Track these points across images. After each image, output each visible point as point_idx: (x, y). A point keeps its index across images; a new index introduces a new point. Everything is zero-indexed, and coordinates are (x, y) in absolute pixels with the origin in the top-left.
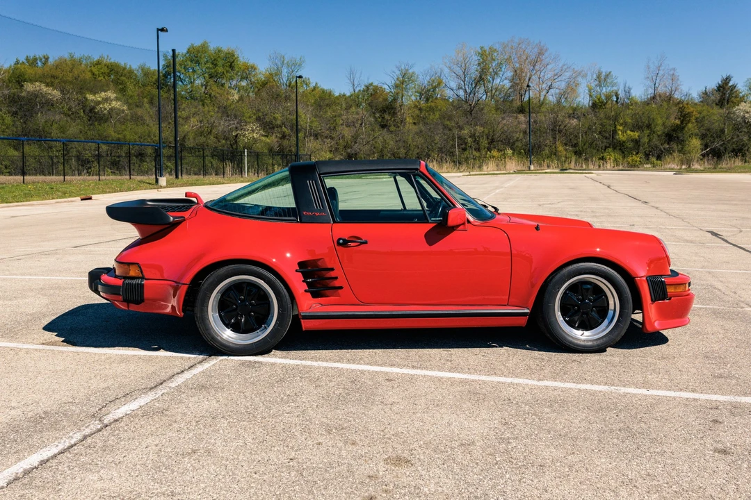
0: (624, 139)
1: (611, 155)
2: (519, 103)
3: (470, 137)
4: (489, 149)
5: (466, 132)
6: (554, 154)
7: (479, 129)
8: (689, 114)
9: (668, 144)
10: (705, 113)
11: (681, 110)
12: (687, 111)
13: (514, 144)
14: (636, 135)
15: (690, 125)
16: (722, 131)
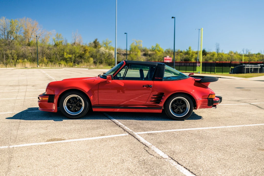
0: (67, 57)
1: (63, 63)
2: (28, 42)
3: (10, 54)
4: (18, 59)
5: (8, 52)
6: (42, 62)
7: (13, 51)
8: (87, 50)
9: (81, 59)
10: (91, 50)
11: (84, 48)
12: (86, 49)
13: (27, 57)
14: (71, 56)
15: (87, 54)
16: (97, 56)
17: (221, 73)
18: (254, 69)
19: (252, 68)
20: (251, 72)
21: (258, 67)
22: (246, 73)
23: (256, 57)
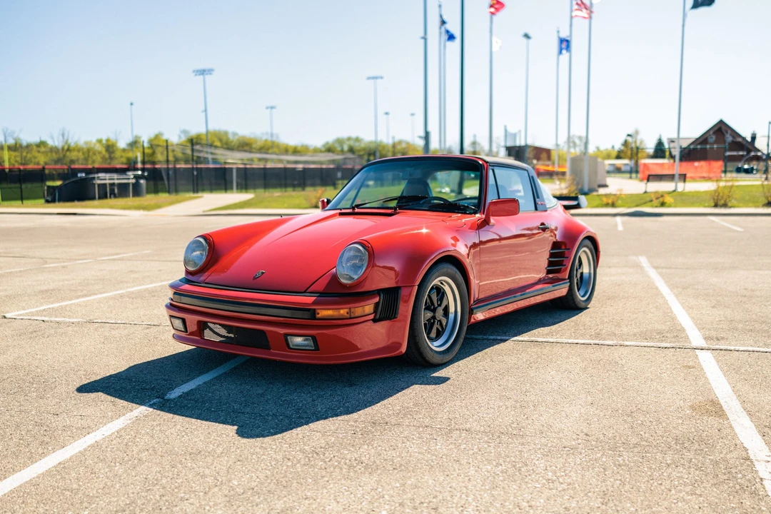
17: (20, 202)
18: (120, 185)
19: (113, 184)
20: (112, 196)
21: (129, 179)
22: (100, 198)
23: (39, 152)
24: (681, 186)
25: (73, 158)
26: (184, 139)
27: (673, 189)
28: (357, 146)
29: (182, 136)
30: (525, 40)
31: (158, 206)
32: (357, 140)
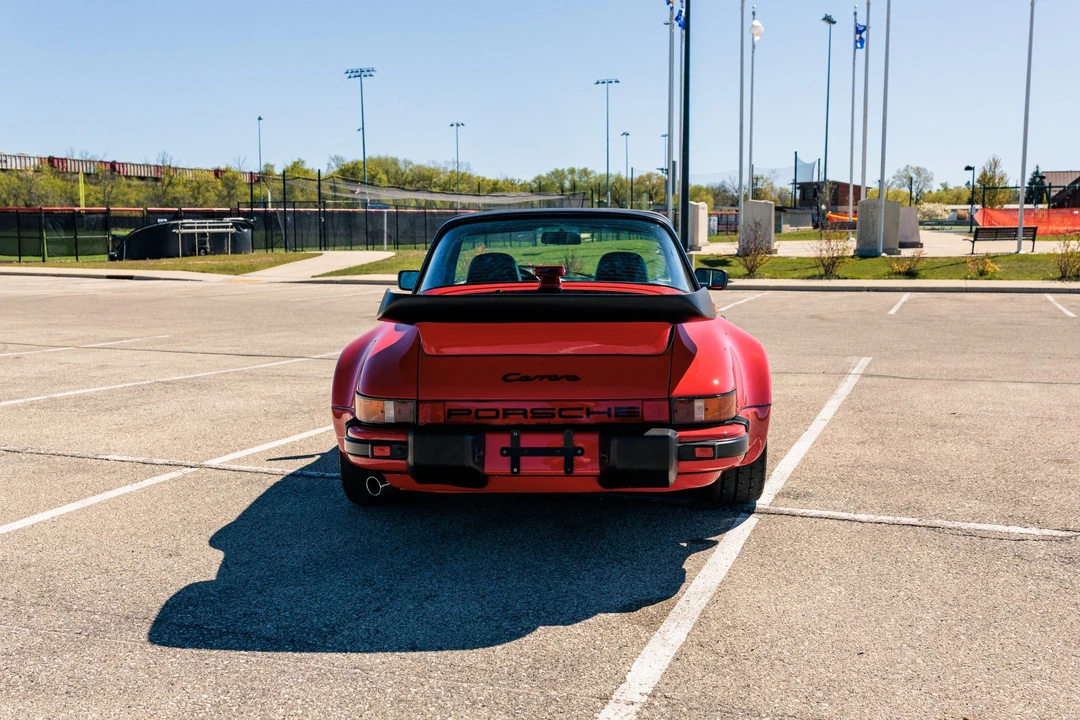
17: (72, 259)
18: (213, 236)
20: (202, 252)
21: (227, 227)
22: (184, 255)
23: (129, 186)
24: (1026, 247)
25: (177, 195)
26: (335, 169)
27: (1014, 250)
28: (582, 182)
29: (333, 164)
30: (826, 25)
31: (252, 269)
32: (585, 172)
